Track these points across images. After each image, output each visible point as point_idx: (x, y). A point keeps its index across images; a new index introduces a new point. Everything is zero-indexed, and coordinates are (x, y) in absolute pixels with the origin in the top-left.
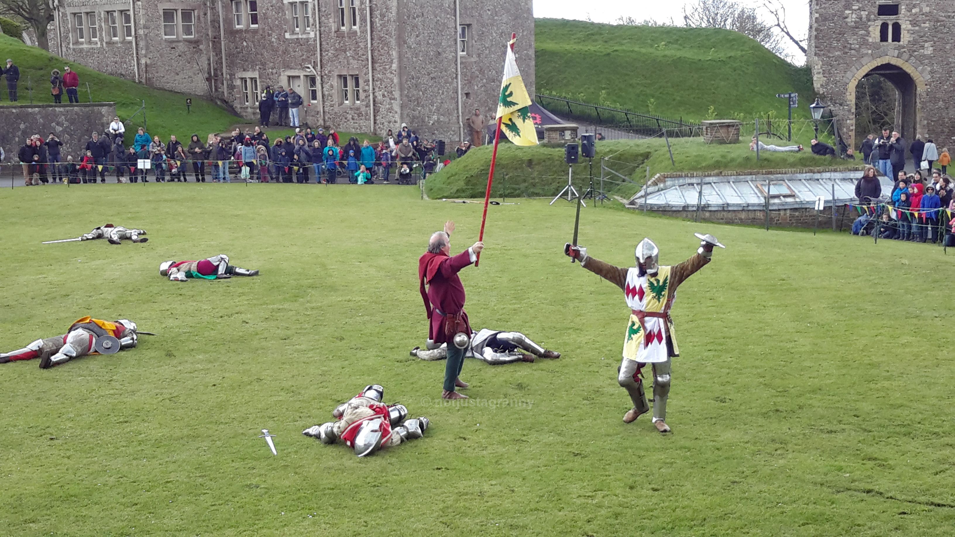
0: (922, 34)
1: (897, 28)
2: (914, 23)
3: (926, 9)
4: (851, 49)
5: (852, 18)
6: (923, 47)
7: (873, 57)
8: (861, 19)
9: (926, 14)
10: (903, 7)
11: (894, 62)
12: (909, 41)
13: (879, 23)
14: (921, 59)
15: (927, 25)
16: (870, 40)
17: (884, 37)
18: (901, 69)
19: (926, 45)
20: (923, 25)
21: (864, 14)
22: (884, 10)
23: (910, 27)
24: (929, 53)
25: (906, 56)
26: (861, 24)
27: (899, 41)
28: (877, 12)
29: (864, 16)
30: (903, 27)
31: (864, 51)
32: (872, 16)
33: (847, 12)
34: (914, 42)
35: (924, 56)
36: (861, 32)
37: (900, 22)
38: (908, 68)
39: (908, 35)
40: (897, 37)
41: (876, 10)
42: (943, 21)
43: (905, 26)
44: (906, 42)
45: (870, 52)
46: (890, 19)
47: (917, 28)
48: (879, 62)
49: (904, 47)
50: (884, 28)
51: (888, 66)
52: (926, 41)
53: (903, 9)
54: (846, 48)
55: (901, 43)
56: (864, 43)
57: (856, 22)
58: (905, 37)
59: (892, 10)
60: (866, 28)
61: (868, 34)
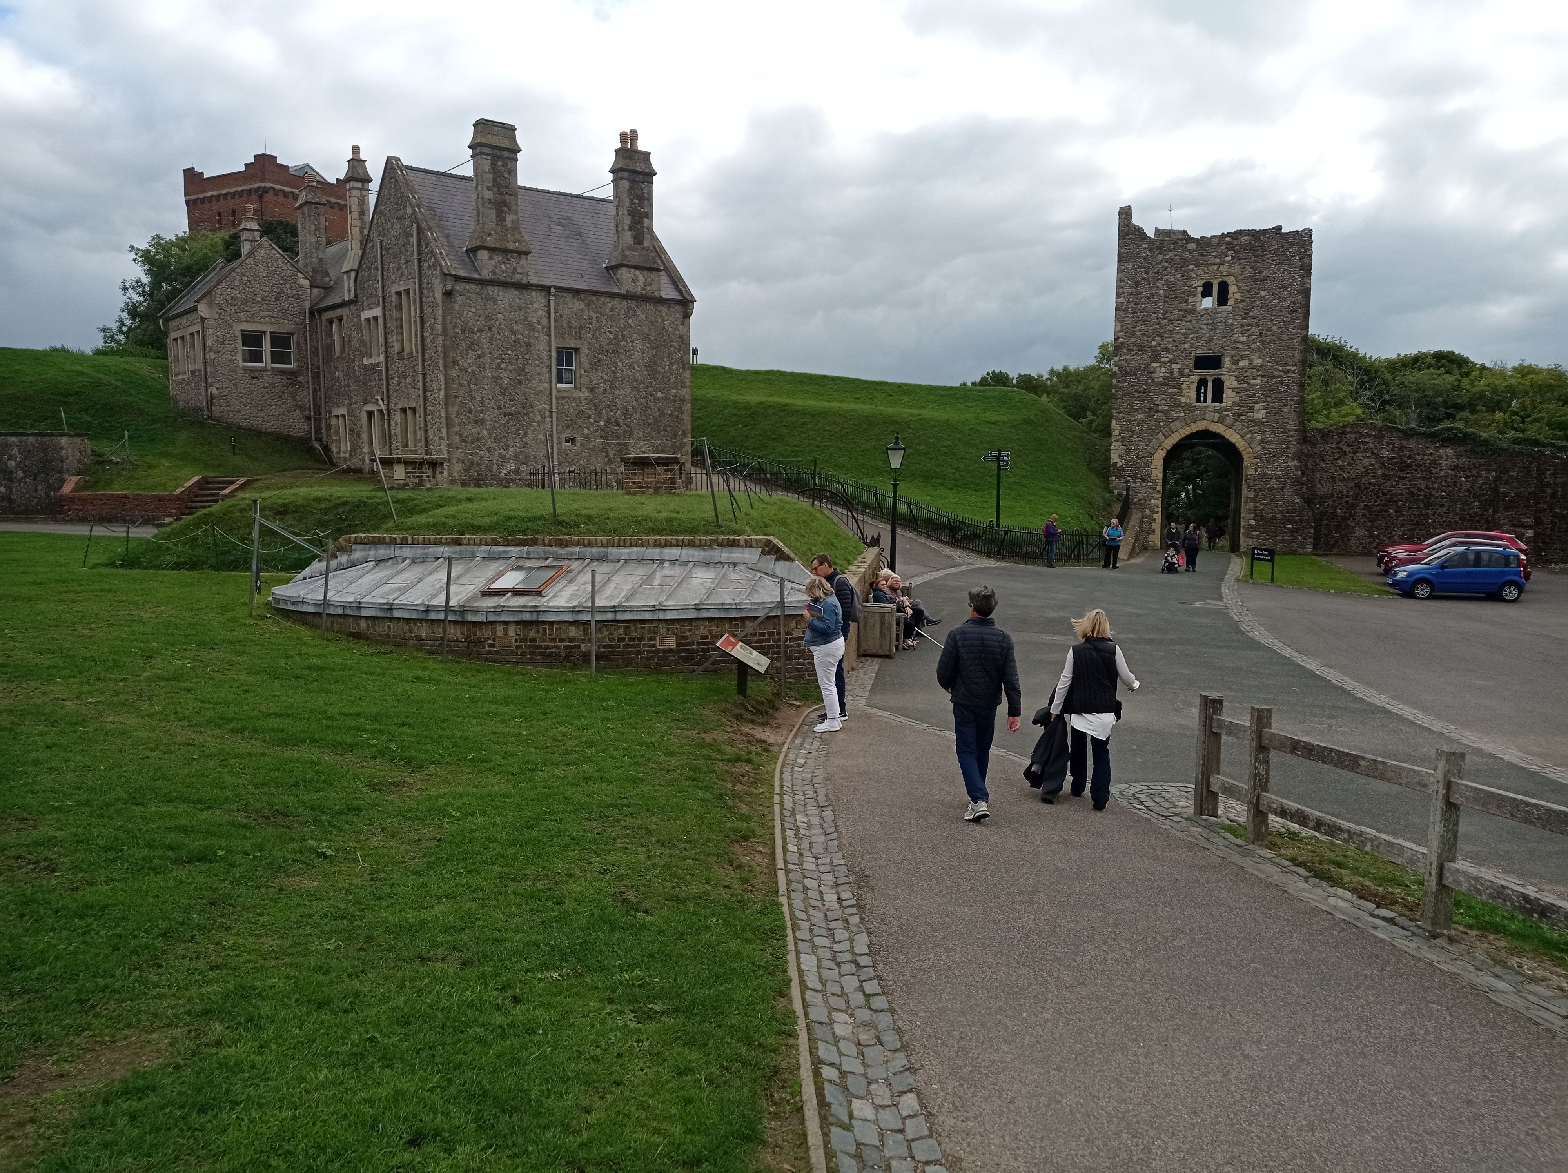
0: (1252, 393)
1: (1219, 385)
2: (1240, 379)
3: (1258, 362)
4: (1157, 411)
5: (1160, 373)
6: (1252, 410)
7: (1185, 421)
8: (1171, 373)
9: (1257, 368)
10: (1227, 359)
11: (1213, 428)
12: (1234, 402)
13: (1195, 379)
14: (1249, 425)
15: (1258, 382)
16: (1183, 400)
17: (1201, 396)
18: (1223, 437)
19: (1257, 406)
20: (1253, 382)
21: (1175, 367)
22: (1203, 362)
23: (1235, 384)
24: (1260, 417)
25: (1229, 421)
26: (1171, 380)
27: (1221, 402)
28: (1192, 365)
29: (1176, 370)
30: (1226, 384)
31: (1173, 414)
32: (1187, 371)
33: (1154, 365)
34: (1241, 404)
35: (1254, 421)
36: (1170, 391)
37: (1223, 377)
38: (1233, 436)
39: (1234, 394)
40: (1218, 397)
41: (1191, 362)
42: (1280, 377)
43: (1230, 382)
44: (1230, 403)
45: (1182, 415)
46: (1210, 374)
47: (1245, 386)
48: (1194, 428)
49: (1226, 410)
50: (1202, 384)
51: (1205, 434)
52: (1256, 402)
53: (1227, 361)
54: (1151, 409)
55: (1224, 405)
56: (1175, 404)
57: (1164, 378)
58: (1229, 397)
59: (1210, 362)
60: (1178, 385)
61: (1181, 392)
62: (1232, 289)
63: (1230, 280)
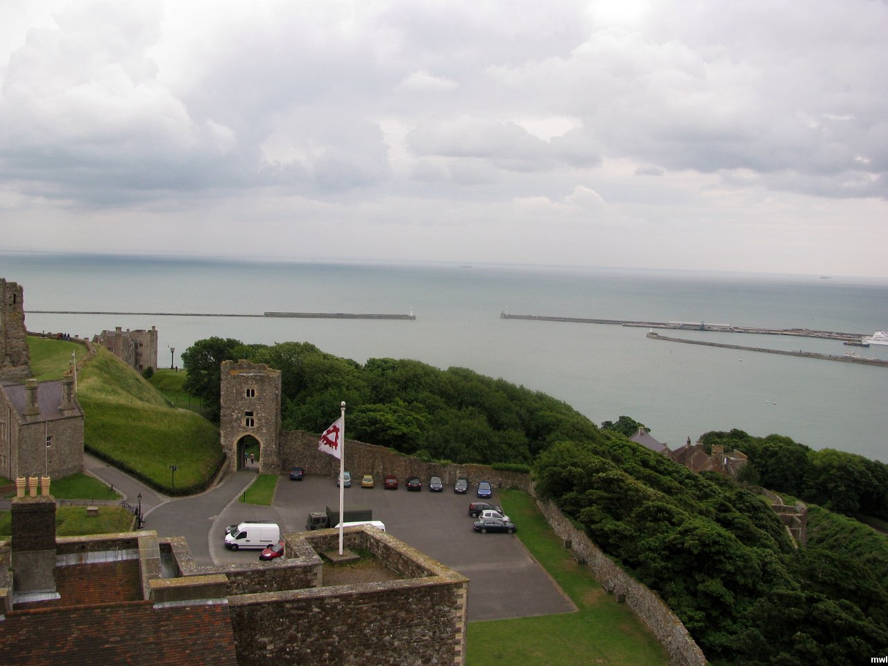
0: (261, 424)
1: (252, 421)
2: (259, 420)
3: (263, 415)
4: (235, 428)
5: (235, 417)
6: (262, 429)
7: (243, 432)
9: (263, 417)
11: (252, 434)
13: (245, 419)
14: (262, 435)
15: (264, 421)
16: (242, 425)
17: (248, 424)
18: (254, 437)
20: (262, 421)
21: (239, 415)
22: (247, 414)
23: (257, 421)
24: (265, 431)
25: (256, 432)
26: (238, 419)
31: (239, 429)
32: (243, 416)
34: (259, 427)
35: (263, 433)
36: (238, 422)
37: (254, 419)
38: (257, 437)
40: (252, 425)
41: (244, 414)
43: (255, 421)
44: (256, 427)
45: (242, 430)
46: (250, 418)
47: (260, 422)
48: (246, 434)
49: (255, 429)
50: (248, 420)
51: (248, 436)
52: (263, 427)
53: (254, 414)
54: (233, 427)
55: (254, 427)
56: (240, 426)
58: (256, 425)
59: (251, 414)
60: (240, 421)
61: (241, 423)
62: (255, 392)
63: (255, 389)
